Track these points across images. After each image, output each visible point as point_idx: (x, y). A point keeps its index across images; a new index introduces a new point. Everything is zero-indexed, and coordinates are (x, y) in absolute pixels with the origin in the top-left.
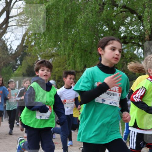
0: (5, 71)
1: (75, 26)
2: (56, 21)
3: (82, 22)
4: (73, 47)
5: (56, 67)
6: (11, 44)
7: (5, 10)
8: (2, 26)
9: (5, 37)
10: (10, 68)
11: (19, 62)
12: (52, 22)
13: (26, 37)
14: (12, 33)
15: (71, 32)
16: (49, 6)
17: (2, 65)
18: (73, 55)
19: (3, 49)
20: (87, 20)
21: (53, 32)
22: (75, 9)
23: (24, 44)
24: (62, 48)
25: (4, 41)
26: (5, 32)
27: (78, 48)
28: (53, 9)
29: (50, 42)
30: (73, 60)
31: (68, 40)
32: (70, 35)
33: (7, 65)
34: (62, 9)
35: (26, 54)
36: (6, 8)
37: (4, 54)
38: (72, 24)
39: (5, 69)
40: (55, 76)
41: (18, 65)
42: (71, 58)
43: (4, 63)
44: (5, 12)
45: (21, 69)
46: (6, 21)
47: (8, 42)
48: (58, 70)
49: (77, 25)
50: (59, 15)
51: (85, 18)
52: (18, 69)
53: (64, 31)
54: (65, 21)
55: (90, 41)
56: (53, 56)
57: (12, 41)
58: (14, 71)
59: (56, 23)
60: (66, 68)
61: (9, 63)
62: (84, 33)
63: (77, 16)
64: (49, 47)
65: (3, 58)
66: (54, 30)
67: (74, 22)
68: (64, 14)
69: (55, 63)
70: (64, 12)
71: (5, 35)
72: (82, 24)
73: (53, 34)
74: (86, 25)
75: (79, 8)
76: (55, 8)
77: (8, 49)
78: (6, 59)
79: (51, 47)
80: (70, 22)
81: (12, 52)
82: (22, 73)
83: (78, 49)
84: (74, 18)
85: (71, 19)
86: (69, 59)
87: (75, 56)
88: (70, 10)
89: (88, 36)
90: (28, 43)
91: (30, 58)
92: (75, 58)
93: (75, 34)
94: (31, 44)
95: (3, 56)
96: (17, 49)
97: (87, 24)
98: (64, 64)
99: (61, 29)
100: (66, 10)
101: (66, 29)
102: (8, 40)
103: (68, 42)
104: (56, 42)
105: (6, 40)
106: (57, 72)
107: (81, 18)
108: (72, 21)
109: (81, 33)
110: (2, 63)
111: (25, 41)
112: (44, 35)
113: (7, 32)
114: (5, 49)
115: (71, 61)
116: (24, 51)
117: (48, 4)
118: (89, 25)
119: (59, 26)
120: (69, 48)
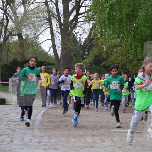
0: (75, 60)
1: (136, 20)
2: (119, 16)
3: (142, 16)
4: (134, 38)
5: (120, 56)
6: (80, 37)
7: (75, 9)
8: (73, 22)
9: (75, 31)
10: (79, 58)
11: (87, 52)
12: (115, 17)
13: (93, 31)
14: (81, 27)
15: (133, 25)
16: (113, 3)
17: (73, 55)
18: (135, 45)
19: (73, 41)
20: (147, 14)
21: (116, 25)
22: (136, 4)
23: (91, 37)
24: (125, 39)
25: (74, 35)
26: (75, 27)
27: (140, 38)
28: (116, 5)
29: (114, 34)
30: (134, 49)
31: (130, 32)
32: (132, 27)
33: (77, 55)
34: (125, 5)
35: (93, 45)
36: (76, 7)
37: (74, 46)
38: (134, 18)
39: (75, 59)
40: (119, 63)
41: (86, 55)
42: (133, 47)
43: (74, 54)
44: (75, 10)
45: (89, 58)
46: (76, 18)
47: (77, 35)
48: (122, 59)
49: (138, 19)
50: (122, 10)
51: (145, 12)
52: (86, 58)
53: (126, 24)
54: (127, 15)
55: (150, 32)
56: (116, 46)
57: (81, 35)
58: (83, 60)
59: (119, 17)
60: (128, 56)
61: (79, 54)
62: (144, 25)
63: (138, 10)
64: (113, 39)
65: (73, 49)
66: (117, 24)
67: (135, 16)
68: (126, 10)
69: (118, 53)
70: (127, 7)
71: (75, 30)
72: (142, 18)
73: (117, 27)
74: (146, 19)
75: (140, 4)
76: (118, 4)
77: (78, 41)
78: (76, 50)
79: (115, 39)
80: (132, 16)
81: (81, 44)
82: (89, 62)
83: (139, 40)
84: (135, 12)
85: (132, 14)
86: (131, 49)
87: (136, 46)
88: (132, 5)
89: (148, 28)
90: (94, 36)
91: (96, 49)
92: (137, 48)
93: (137, 26)
94: (97, 36)
95: (74, 48)
96: (85, 41)
97: (147, 17)
98: (127, 53)
99: (123, 22)
100: (128, 6)
101: (128, 22)
102: (78, 34)
103: (130, 33)
104: (119, 34)
105: (76, 34)
106: (120, 60)
107: (142, 12)
108: (133, 15)
109: (142, 25)
110: (73, 54)
111: (92, 34)
112: (108, 28)
113: (76, 27)
114: (75, 41)
115: (133, 50)
116: (91, 43)
117: (112, 2)
118: (149, 18)
119: (122, 20)
120: (131, 39)
